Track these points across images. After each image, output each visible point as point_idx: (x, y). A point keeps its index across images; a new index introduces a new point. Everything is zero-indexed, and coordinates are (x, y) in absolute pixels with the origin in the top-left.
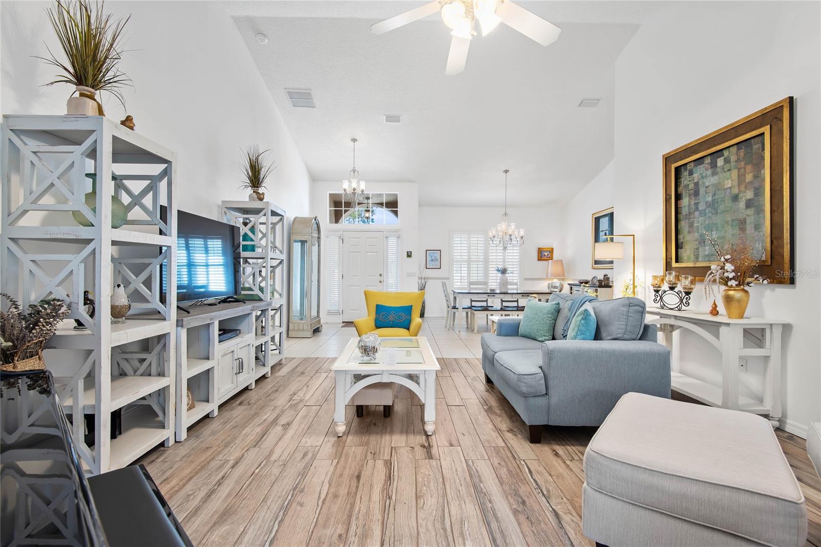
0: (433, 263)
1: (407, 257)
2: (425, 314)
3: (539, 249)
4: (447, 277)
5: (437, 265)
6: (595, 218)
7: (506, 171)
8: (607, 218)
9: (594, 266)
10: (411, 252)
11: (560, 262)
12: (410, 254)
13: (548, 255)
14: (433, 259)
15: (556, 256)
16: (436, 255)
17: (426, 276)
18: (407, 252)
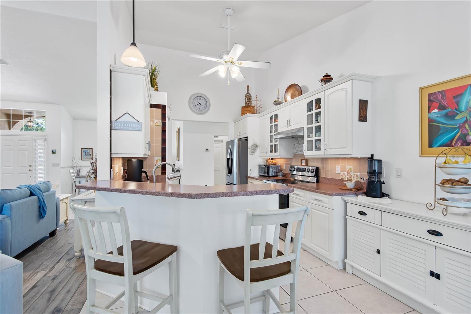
0: (87, 156)
1: (52, 153)
18: (52, 150)
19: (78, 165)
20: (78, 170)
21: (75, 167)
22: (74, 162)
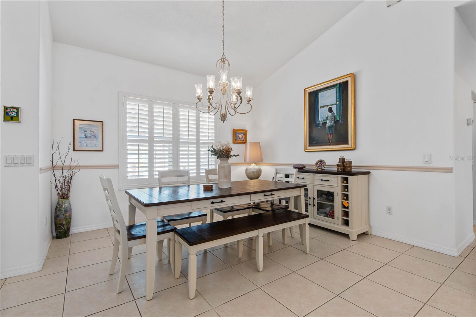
0: (88, 141)
1: (5, 120)
2: (71, 228)
3: (234, 130)
4: (115, 163)
5: (95, 146)
6: (310, 93)
9: (308, 148)
10: (17, 108)
11: (257, 144)
12: (13, 114)
13: (242, 137)
14: (89, 135)
15: (250, 138)
16: (93, 129)
17: (73, 164)
18: (6, 108)
19: (67, 164)
20: (68, 177)
21: (58, 168)
22: (56, 156)
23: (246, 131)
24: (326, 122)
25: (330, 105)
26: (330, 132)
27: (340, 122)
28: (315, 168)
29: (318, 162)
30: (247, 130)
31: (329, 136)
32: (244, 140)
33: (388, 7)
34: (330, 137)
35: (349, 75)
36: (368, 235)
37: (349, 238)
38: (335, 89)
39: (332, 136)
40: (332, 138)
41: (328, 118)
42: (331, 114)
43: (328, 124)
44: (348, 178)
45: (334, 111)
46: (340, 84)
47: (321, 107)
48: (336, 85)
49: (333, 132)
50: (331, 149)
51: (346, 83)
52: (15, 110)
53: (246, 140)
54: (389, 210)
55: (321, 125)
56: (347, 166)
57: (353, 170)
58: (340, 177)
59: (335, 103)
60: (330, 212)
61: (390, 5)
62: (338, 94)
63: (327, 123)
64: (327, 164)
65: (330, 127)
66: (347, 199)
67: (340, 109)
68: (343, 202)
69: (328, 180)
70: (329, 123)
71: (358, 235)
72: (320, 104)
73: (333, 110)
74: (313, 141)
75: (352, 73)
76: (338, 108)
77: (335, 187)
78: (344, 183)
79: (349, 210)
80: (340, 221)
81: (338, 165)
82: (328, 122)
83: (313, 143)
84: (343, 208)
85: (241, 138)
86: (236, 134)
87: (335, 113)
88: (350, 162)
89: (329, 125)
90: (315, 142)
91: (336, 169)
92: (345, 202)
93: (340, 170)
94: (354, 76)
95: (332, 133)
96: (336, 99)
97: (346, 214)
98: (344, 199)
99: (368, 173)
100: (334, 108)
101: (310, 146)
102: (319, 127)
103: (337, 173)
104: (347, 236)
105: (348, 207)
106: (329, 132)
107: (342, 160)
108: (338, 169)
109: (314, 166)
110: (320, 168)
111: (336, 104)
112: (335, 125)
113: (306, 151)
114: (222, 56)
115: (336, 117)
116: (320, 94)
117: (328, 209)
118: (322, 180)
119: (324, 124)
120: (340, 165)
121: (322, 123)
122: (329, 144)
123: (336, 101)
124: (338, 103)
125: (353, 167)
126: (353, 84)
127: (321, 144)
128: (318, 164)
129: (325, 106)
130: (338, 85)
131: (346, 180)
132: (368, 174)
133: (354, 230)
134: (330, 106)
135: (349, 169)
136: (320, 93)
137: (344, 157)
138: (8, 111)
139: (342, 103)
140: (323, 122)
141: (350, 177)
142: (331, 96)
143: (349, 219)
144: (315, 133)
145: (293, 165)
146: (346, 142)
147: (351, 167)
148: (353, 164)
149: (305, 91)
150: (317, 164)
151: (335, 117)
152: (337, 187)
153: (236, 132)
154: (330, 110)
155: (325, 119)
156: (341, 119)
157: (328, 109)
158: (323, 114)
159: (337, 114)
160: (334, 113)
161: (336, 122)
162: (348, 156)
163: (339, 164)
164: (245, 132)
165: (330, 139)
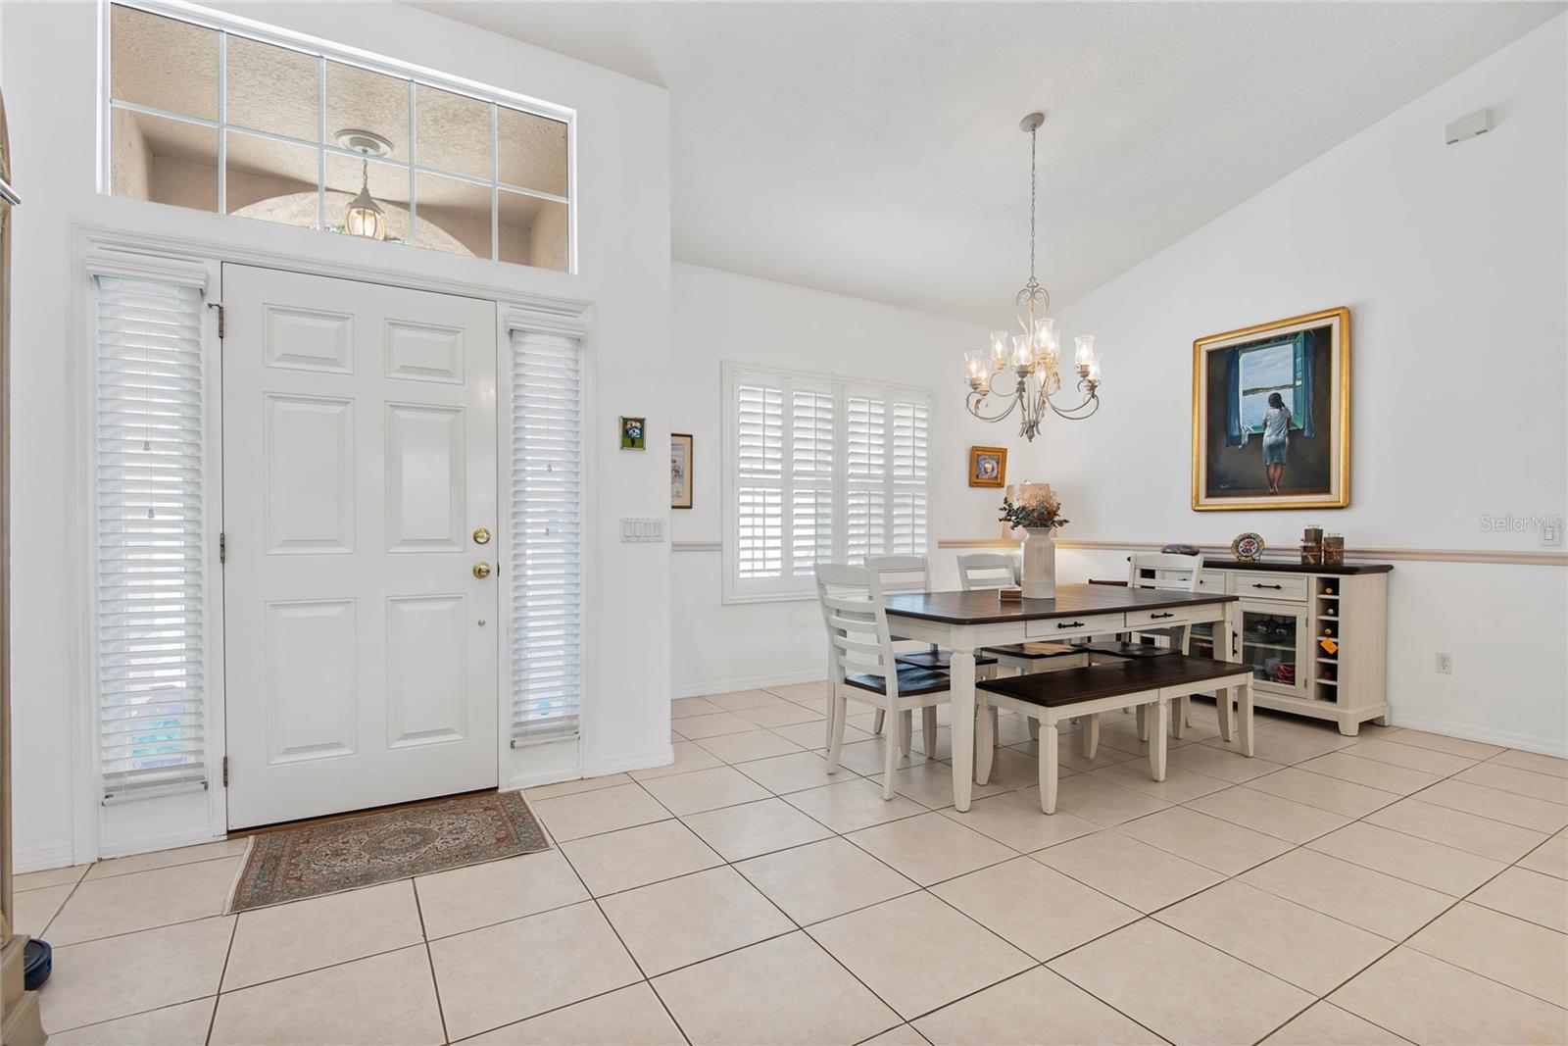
3: (974, 449)
6: (1210, 354)
7: (1035, 121)
8: (1288, 349)
9: (1204, 499)
10: (641, 421)
12: (636, 433)
13: (993, 470)
15: (1017, 472)
18: (625, 421)
23: (1004, 452)
24: (1263, 434)
25: (1276, 388)
26: (1275, 461)
27: (1306, 434)
28: (1233, 557)
29: (1241, 540)
30: (1006, 450)
31: (1272, 470)
32: (996, 478)
33: (1449, 143)
34: (1273, 472)
35: (1336, 313)
36: (1384, 726)
37: (1340, 733)
38: (1291, 345)
39: (1279, 470)
40: (1280, 477)
41: (1268, 423)
42: (1277, 410)
43: (1269, 438)
44: (1338, 580)
45: (1286, 405)
46: (1307, 333)
47: (1245, 393)
48: (1295, 335)
49: (1285, 461)
50: (1278, 504)
51: (1325, 333)
52: (638, 425)
53: (1003, 478)
54: (1444, 663)
55: (1246, 440)
56: (1331, 550)
57: (1345, 561)
58: (1315, 579)
59: (1292, 383)
60: (1279, 668)
61: (1457, 141)
62: (1299, 360)
63: (1265, 436)
64: (1267, 544)
65: (1273, 448)
66: (1335, 634)
67: (1307, 399)
68: (1320, 642)
69: (1278, 587)
70: (1273, 436)
71: (1360, 724)
72: (1244, 385)
73: (1283, 401)
74: (1220, 482)
75: (1344, 307)
76: (1301, 396)
77: (1301, 604)
78: (1326, 593)
79: (1339, 662)
80: (1312, 690)
81: (1305, 548)
82: (1267, 432)
83: (1219, 488)
84: (1320, 657)
85: (989, 471)
86: (978, 462)
87: (1291, 410)
88: (1340, 541)
89: (1272, 442)
90: (1227, 486)
91: (1299, 559)
92: (1328, 643)
93: (1312, 561)
94: (1347, 314)
95: (1282, 464)
96: (1295, 372)
97: (1330, 671)
98: (1323, 634)
99: (1387, 569)
100: (1287, 398)
101: (1208, 495)
102: (1240, 447)
103: (1303, 568)
104: (1332, 726)
105: (1336, 652)
106: (1272, 460)
107: (1314, 535)
108: (1304, 558)
109: (1230, 551)
110: (1246, 554)
111: (1294, 386)
112: (1290, 442)
113: (1197, 508)
114: (1030, 280)
115: (1293, 420)
116: (1243, 358)
117: (1272, 663)
118: (1259, 586)
119: (1256, 438)
120: (1311, 547)
121: (1250, 435)
122: (1272, 491)
123: (1295, 379)
124: (1299, 383)
125: (1345, 555)
126: (1345, 335)
127: (1244, 491)
128: (1241, 544)
129: (1258, 389)
130: (1301, 336)
131: (1334, 585)
132: (1387, 572)
133: (1349, 711)
134: (1274, 392)
135: (1337, 557)
136: (1243, 355)
137: (1320, 528)
138: (629, 426)
139: (1311, 385)
140: (1253, 431)
141: (1343, 579)
142: (1280, 364)
143: (1339, 683)
144: (1227, 459)
145: (1160, 549)
146: (1325, 488)
147: (1341, 553)
148: (1346, 546)
149: (1197, 348)
150: (1236, 544)
151: (1289, 420)
152: (1306, 604)
153: (979, 456)
154: (1276, 402)
155: (1261, 424)
156: (1310, 427)
157: (1269, 399)
158: (1252, 412)
159: (1296, 412)
160: (1287, 410)
161: (1293, 434)
162: (1330, 525)
163: (1310, 544)
164: (1001, 454)
165: (1274, 480)
